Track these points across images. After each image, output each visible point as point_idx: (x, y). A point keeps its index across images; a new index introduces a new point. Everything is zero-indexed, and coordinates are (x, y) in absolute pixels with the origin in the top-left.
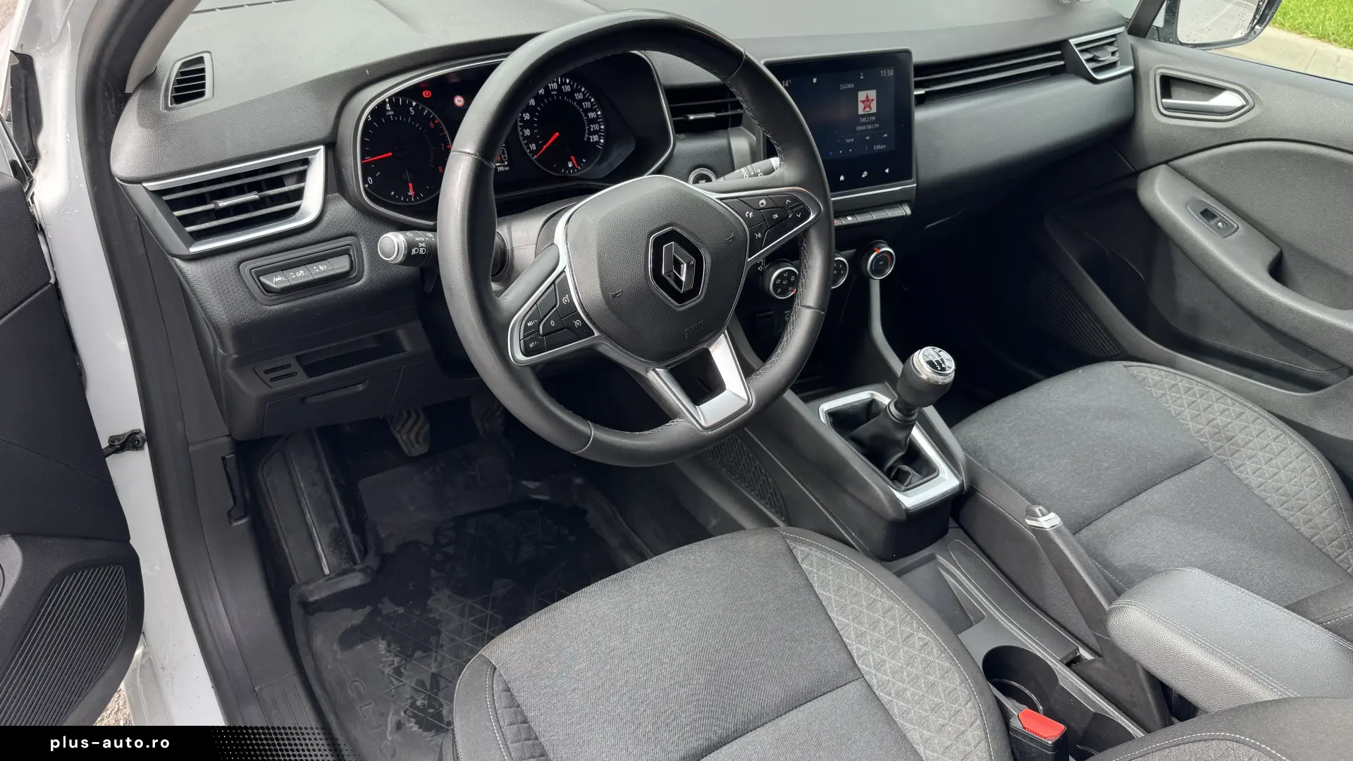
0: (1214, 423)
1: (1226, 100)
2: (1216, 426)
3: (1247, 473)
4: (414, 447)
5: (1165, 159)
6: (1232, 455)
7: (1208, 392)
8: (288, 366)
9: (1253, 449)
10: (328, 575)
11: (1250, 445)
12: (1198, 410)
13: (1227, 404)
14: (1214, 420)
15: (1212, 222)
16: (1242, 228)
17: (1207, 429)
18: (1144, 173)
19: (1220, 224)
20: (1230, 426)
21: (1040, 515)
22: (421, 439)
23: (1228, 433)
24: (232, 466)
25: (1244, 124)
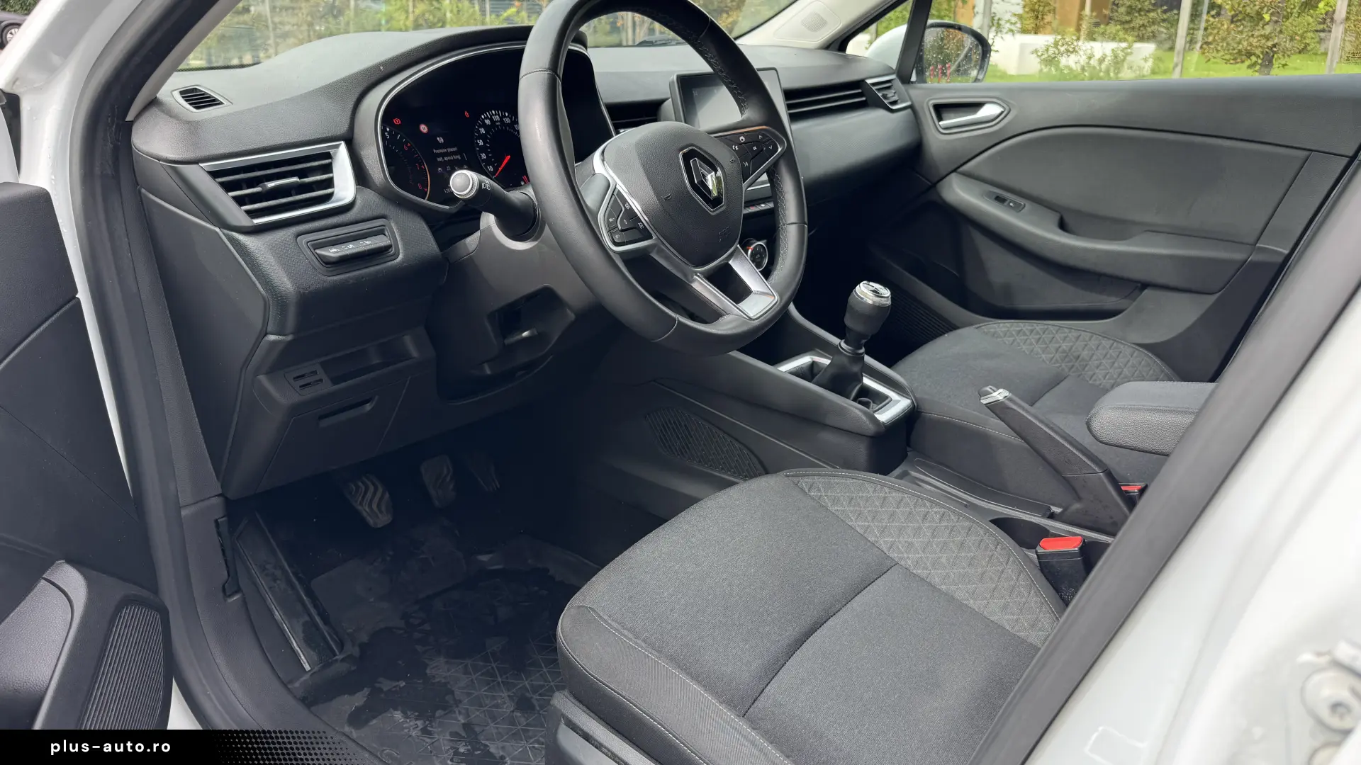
0: (1060, 349)
1: (989, 111)
2: (1064, 351)
3: (1100, 379)
4: (378, 517)
5: (954, 167)
6: (1084, 369)
7: (1047, 329)
8: (315, 373)
9: (1097, 360)
10: (309, 671)
11: (1095, 357)
12: (1046, 344)
13: (1065, 333)
14: (1060, 347)
15: (1006, 204)
16: (1028, 205)
17: (1057, 356)
18: (941, 183)
19: (1011, 204)
20: (1074, 348)
21: (992, 391)
22: (383, 508)
23: (1075, 354)
24: (224, 529)
25: (1009, 123)
